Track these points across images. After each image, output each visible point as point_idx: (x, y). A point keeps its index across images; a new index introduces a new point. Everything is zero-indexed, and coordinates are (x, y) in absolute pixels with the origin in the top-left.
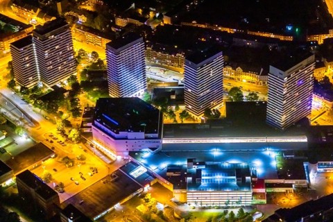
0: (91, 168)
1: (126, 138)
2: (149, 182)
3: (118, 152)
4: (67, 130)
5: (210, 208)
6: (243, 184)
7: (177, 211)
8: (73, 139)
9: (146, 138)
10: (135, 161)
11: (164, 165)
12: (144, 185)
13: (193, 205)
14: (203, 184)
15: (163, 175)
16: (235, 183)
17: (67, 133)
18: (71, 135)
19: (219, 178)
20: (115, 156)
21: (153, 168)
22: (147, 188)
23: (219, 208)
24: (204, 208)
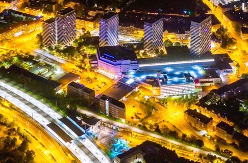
0: (102, 83)
1: (121, 64)
2: (137, 86)
3: (116, 73)
4: (83, 65)
5: (174, 95)
6: (189, 81)
7: (157, 99)
8: (88, 69)
9: (131, 64)
10: (126, 76)
11: (144, 77)
12: (135, 87)
13: (165, 94)
14: (168, 82)
15: (144, 81)
16: (185, 81)
17: (83, 66)
18: (86, 67)
19: (176, 79)
20: (114, 76)
21: (138, 79)
22: (137, 89)
23: (178, 95)
24: (171, 96)
